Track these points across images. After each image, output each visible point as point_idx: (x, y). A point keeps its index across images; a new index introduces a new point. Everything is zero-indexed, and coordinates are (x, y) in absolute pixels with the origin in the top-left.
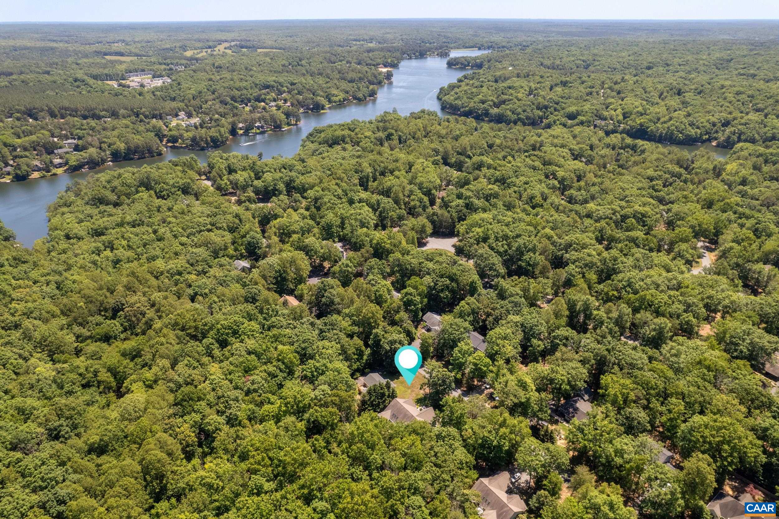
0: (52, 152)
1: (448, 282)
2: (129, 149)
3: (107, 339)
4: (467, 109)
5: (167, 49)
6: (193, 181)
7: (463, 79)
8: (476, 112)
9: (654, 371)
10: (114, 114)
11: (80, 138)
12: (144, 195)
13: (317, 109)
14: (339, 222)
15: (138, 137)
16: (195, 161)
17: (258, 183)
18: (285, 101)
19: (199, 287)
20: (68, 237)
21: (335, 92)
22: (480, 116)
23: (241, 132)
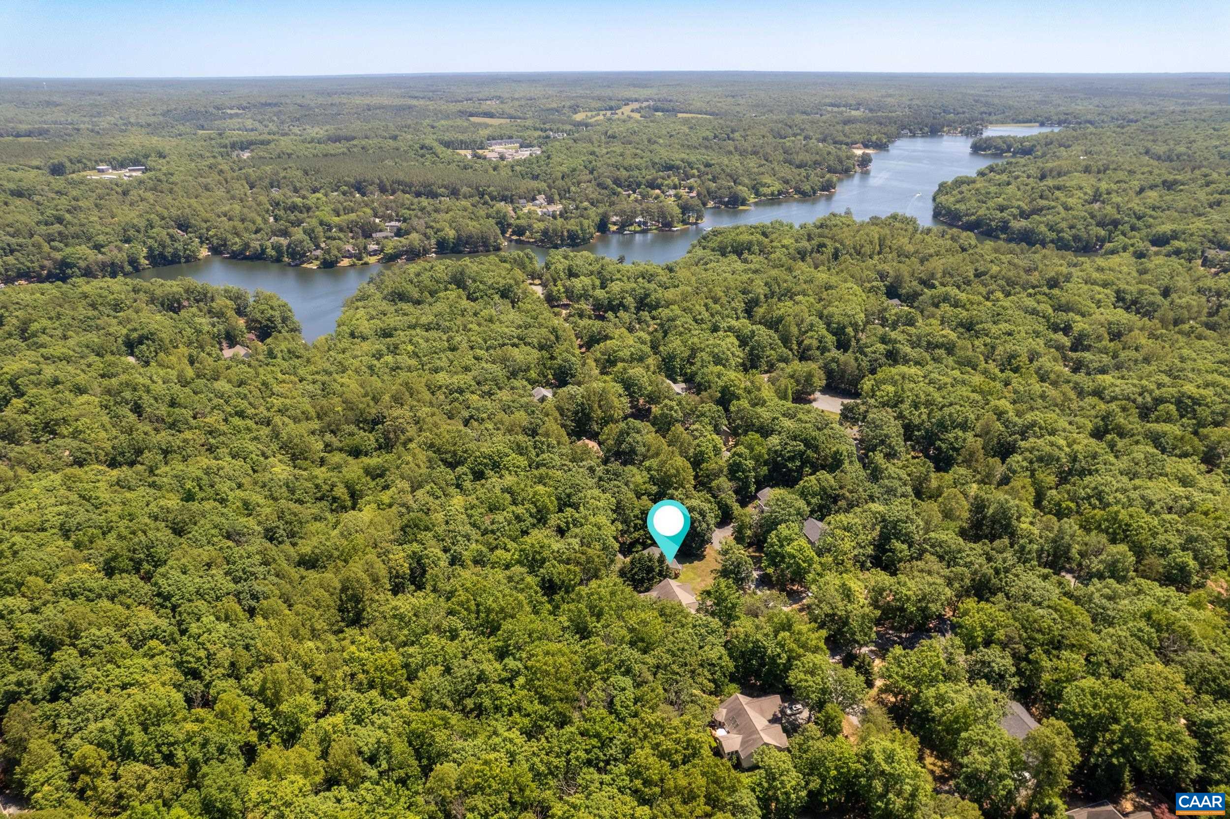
0: (370, 236)
1: (802, 447)
2: (459, 238)
3: (356, 452)
4: (973, 217)
5: (552, 109)
6: (517, 283)
7: (987, 171)
8: (988, 225)
9: (1056, 610)
10: (454, 193)
11: (405, 221)
12: (453, 293)
13: (734, 203)
14: (687, 354)
15: (474, 223)
16: (531, 259)
17: (600, 293)
18: (691, 189)
19: (478, 409)
20: (352, 335)
21: (767, 180)
22: (993, 230)
23: (614, 228)
